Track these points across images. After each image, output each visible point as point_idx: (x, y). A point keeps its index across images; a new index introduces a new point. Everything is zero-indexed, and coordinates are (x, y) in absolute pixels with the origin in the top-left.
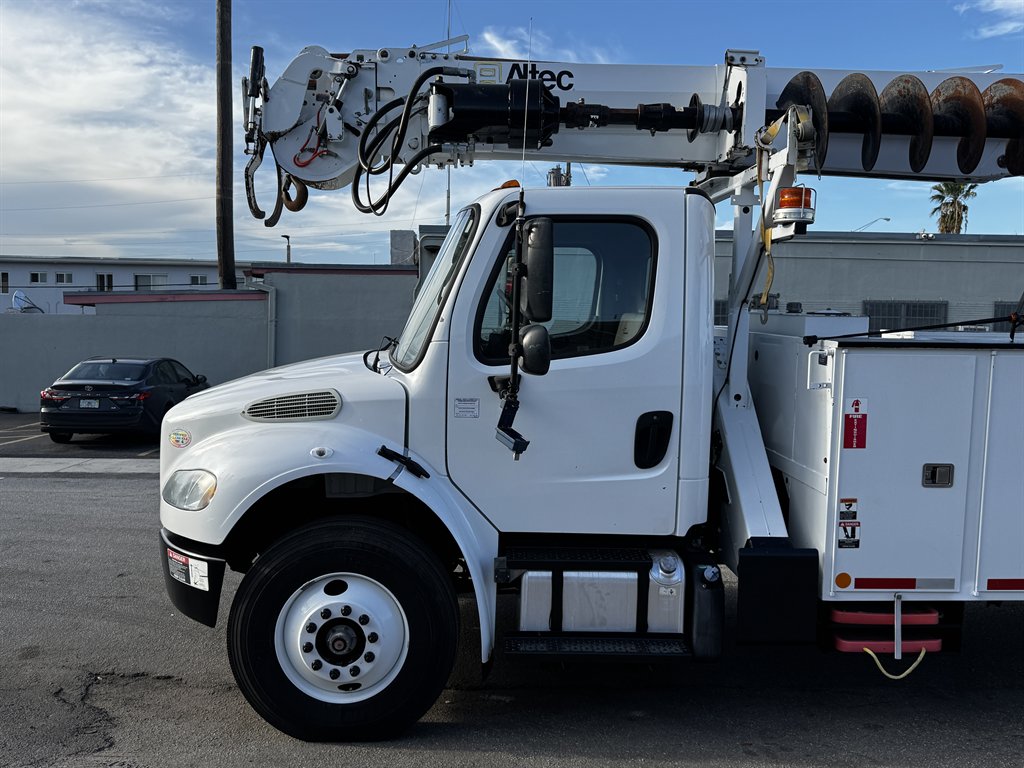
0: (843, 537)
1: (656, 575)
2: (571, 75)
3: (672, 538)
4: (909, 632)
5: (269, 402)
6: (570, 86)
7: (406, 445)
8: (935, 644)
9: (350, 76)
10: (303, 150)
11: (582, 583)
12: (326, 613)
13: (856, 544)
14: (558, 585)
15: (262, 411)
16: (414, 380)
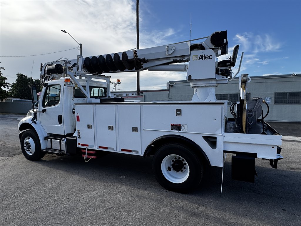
0: (78, 136)
11: (54, 141)
13: (80, 138)
14: (51, 141)
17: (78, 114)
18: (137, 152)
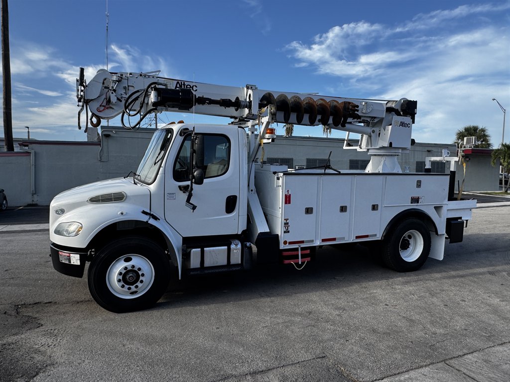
0: (285, 230)
1: (233, 246)
2: (196, 87)
3: (237, 235)
4: (303, 256)
5: (98, 197)
6: (196, 90)
7: (150, 210)
8: (309, 259)
9: (119, 81)
10: (100, 106)
11: (210, 251)
12: (126, 268)
13: (289, 232)
14: (203, 252)
15: (95, 200)
16: (152, 187)
17: (288, 191)
18: (376, 235)
